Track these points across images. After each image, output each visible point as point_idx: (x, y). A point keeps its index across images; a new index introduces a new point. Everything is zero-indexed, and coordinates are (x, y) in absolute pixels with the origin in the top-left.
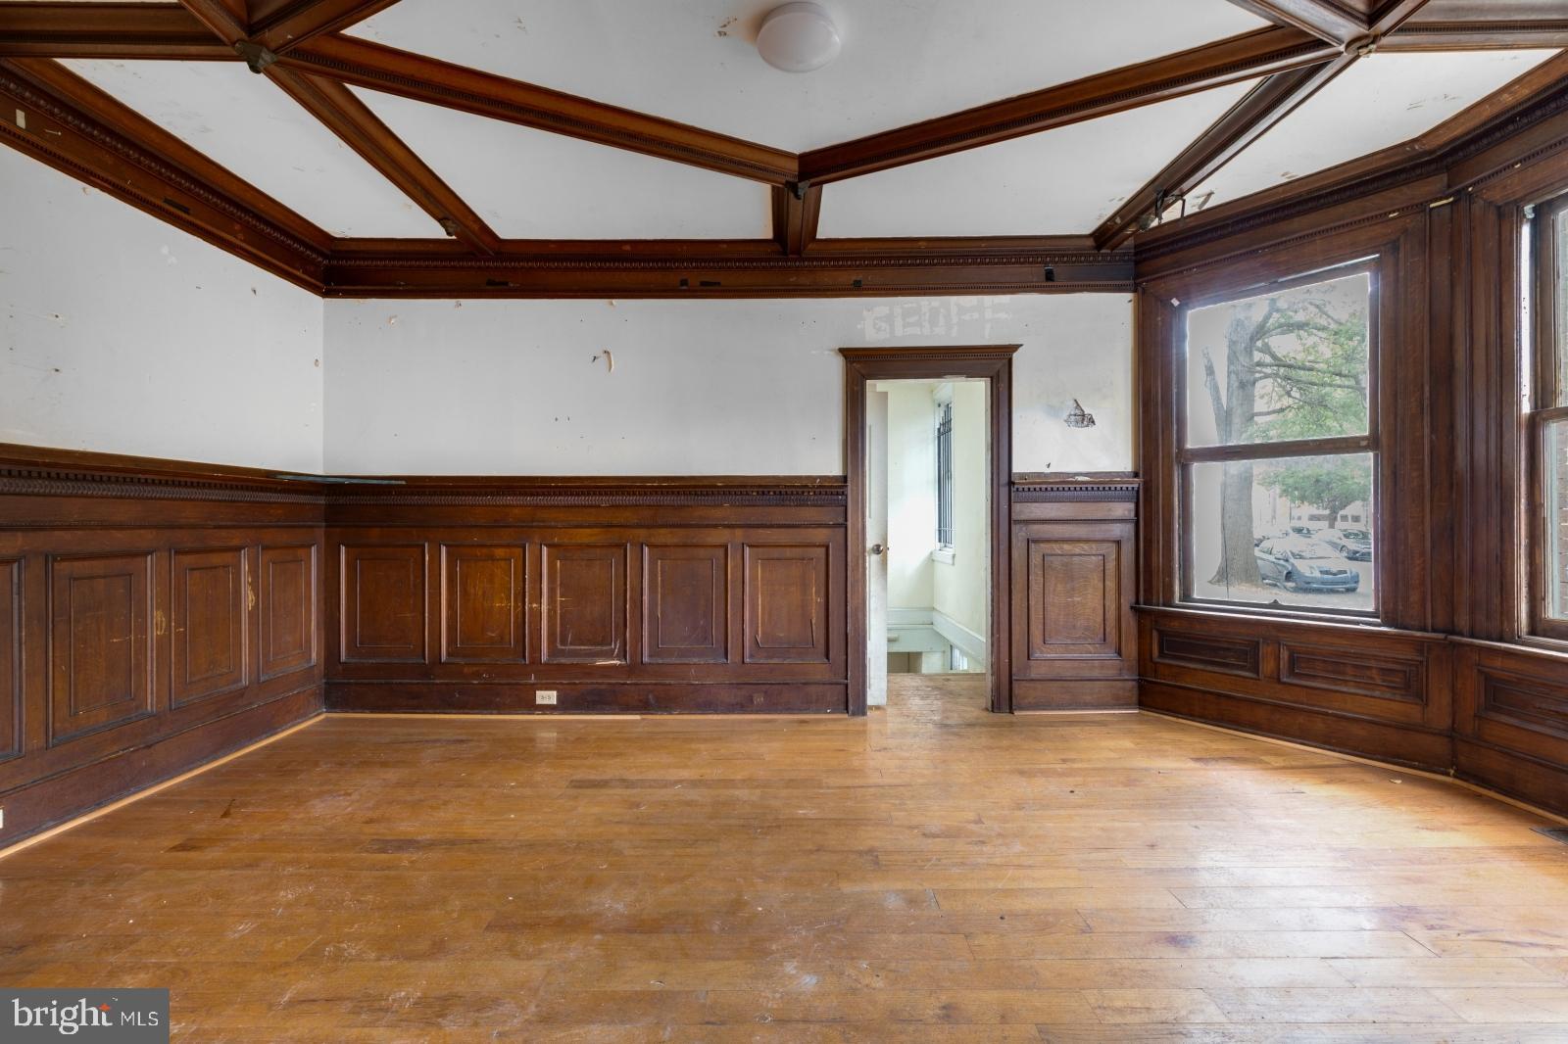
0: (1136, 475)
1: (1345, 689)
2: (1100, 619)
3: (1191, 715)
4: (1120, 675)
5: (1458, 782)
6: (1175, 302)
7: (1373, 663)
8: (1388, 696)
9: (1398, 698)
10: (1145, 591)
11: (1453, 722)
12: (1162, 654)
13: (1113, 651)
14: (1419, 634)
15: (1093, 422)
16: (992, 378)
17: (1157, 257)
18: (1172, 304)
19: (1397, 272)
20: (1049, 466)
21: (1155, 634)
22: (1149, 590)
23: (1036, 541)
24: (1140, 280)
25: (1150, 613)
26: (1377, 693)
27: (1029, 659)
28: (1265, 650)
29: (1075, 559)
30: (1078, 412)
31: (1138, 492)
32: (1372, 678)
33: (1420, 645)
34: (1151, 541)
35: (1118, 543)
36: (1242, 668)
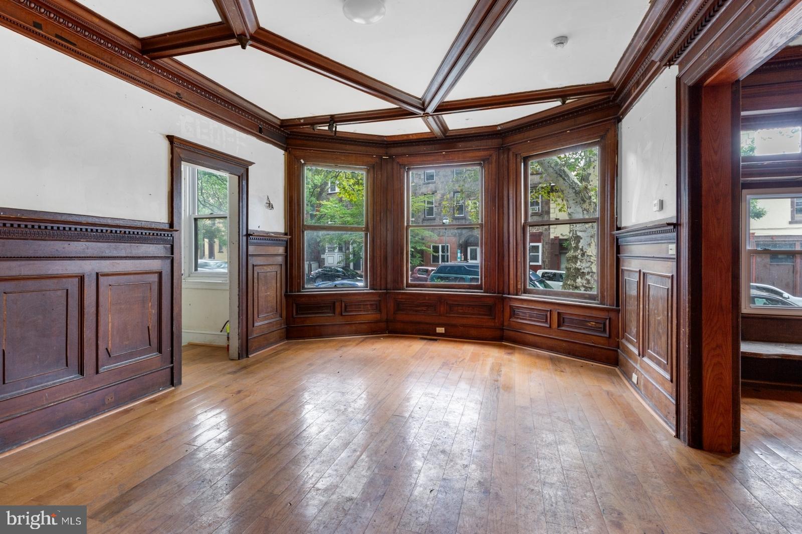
0: (286, 234)
1: (361, 313)
2: (275, 301)
3: (309, 337)
4: (281, 326)
5: (389, 335)
6: (303, 161)
7: (368, 303)
8: (372, 313)
9: (375, 313)
10: (290, 287)
11: (387, 317)
12: (297, 314)
13: (279, 316)
14: (380, 291)
15: (273, 207)
16: (239, 177)
17: (295, 139)
18: (301, 162)
19: (374, 175)
20: (259, 227)
21: (294, 305)
22: (291, 286)
23: (256, 266)
24: (289, 147)
25: (291, 296)
26: (369, 313)
27: (253, 327)
28: (337, 304)
29: (268, 274)
30: (268, 202)
31: (287, 242)
32: (368, 308)
33: (380, 295)
34: (292, 264)
35: (281, 265)
36: (328, 313)
